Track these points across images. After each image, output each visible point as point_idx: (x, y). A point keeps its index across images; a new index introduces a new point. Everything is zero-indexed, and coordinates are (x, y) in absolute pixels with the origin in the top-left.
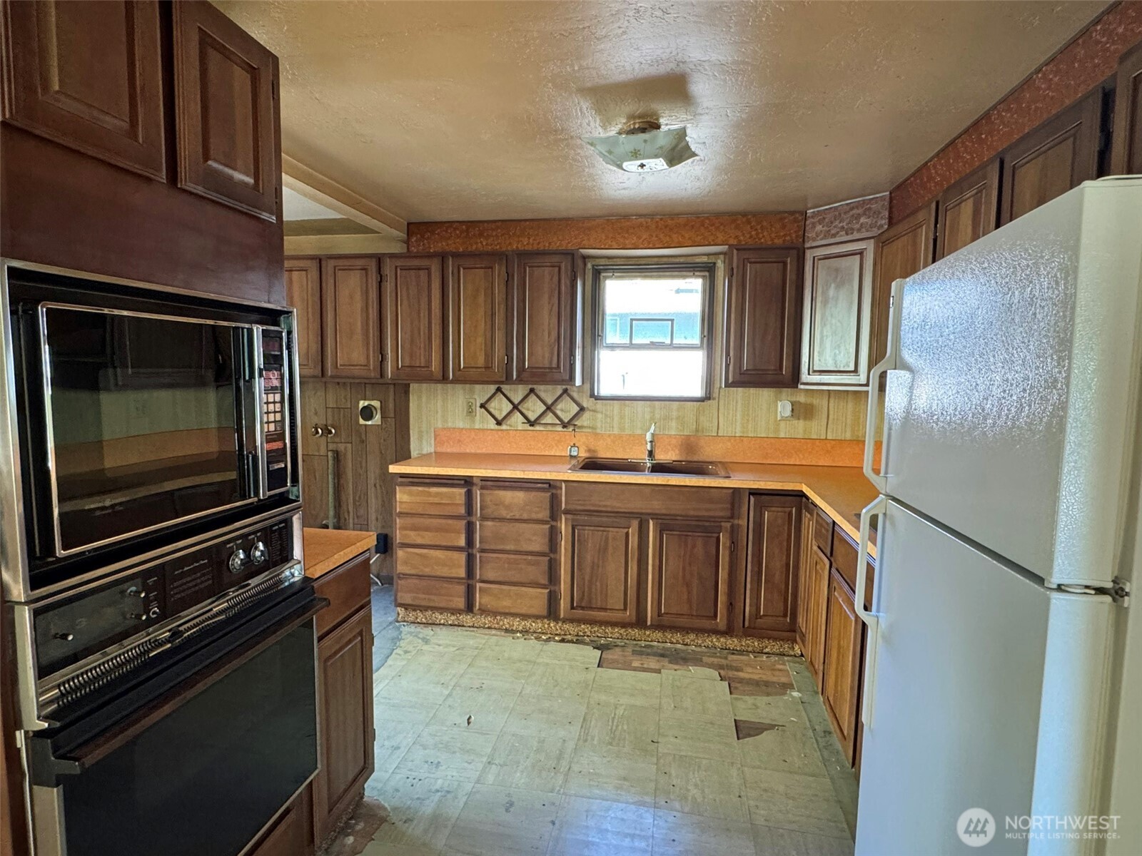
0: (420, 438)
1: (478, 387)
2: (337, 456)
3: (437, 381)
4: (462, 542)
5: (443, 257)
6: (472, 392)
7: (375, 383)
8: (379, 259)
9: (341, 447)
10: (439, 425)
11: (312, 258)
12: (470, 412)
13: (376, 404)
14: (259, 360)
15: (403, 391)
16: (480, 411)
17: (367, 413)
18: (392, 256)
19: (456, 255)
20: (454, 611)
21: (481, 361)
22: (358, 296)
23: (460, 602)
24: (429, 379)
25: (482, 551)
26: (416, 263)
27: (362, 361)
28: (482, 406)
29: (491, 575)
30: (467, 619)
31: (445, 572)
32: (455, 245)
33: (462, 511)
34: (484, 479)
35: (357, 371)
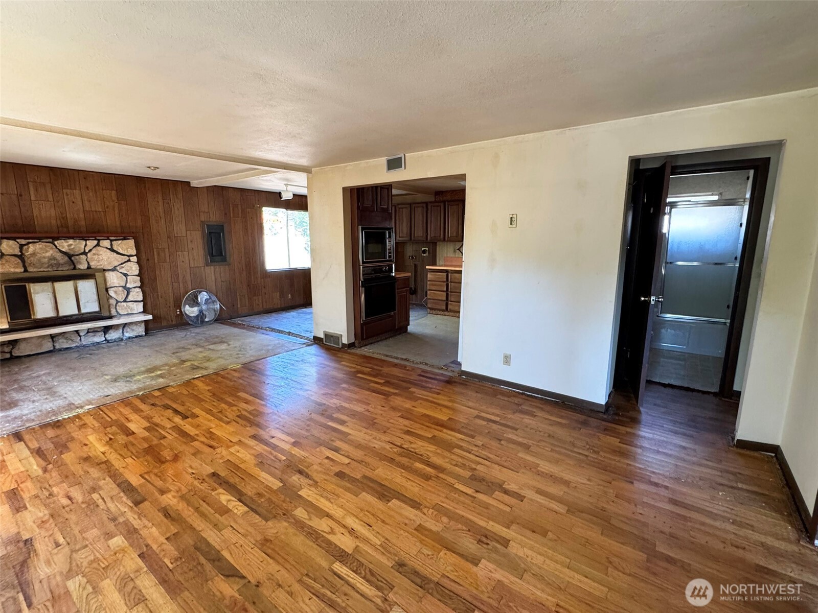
0: (440, 260)
1: (457, 243)
2: (416, 266)
3: (442, 241)
4: (445, 289)
5: (444, 202)
6: (455, 245)
7: (425, 242)
8: (426, 203)
9: (416, 263)
10: (445, 255)
11: (408, 204)
12: (455, 251)
13: (427, 249)
14: (387, 236)
15: (435, 244)
16: (457, 251)
17: (424, 252)
18: (431, 202)
19: (449, 201)
20: (443, 311)
21: (455, 234)
22: (421, 216)
23: (444, 308)
24: (440, 241)
25: (451, 292)
26: (437, 204)
27: (422, 235)
28: (458, 249)
29: (453, 299)
30: (447, 313)
31: (440, 298)
32: (449, 197)
33: (445, 280)
34: (451, 270)
35: (420, 239)
